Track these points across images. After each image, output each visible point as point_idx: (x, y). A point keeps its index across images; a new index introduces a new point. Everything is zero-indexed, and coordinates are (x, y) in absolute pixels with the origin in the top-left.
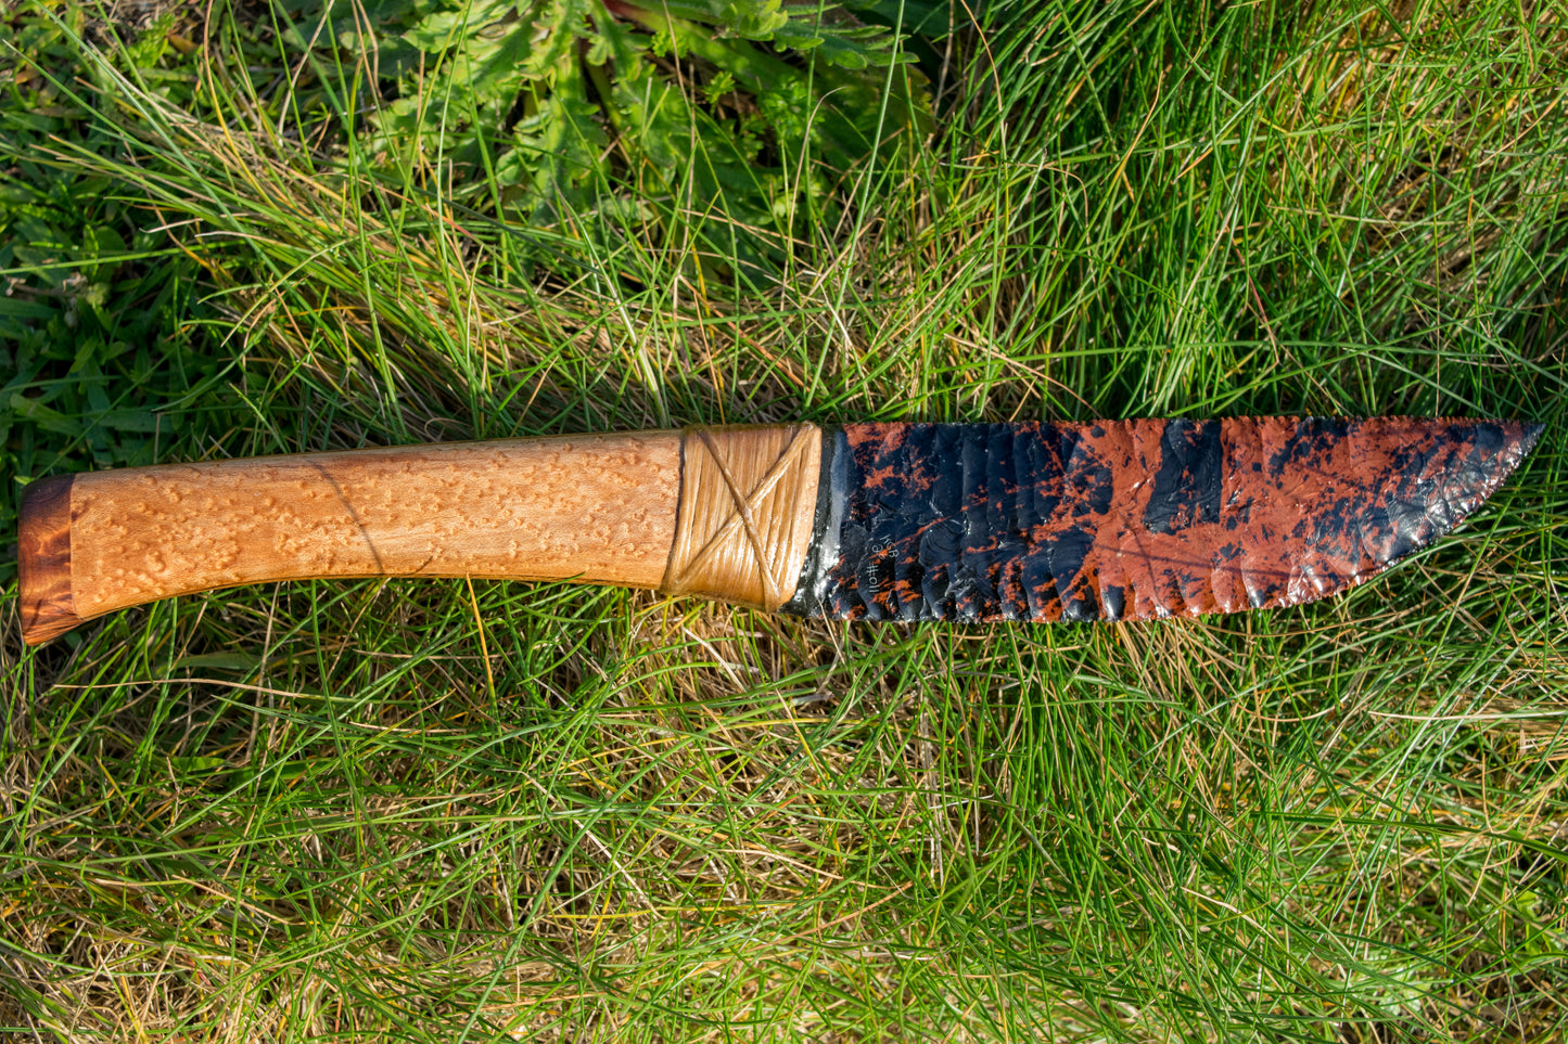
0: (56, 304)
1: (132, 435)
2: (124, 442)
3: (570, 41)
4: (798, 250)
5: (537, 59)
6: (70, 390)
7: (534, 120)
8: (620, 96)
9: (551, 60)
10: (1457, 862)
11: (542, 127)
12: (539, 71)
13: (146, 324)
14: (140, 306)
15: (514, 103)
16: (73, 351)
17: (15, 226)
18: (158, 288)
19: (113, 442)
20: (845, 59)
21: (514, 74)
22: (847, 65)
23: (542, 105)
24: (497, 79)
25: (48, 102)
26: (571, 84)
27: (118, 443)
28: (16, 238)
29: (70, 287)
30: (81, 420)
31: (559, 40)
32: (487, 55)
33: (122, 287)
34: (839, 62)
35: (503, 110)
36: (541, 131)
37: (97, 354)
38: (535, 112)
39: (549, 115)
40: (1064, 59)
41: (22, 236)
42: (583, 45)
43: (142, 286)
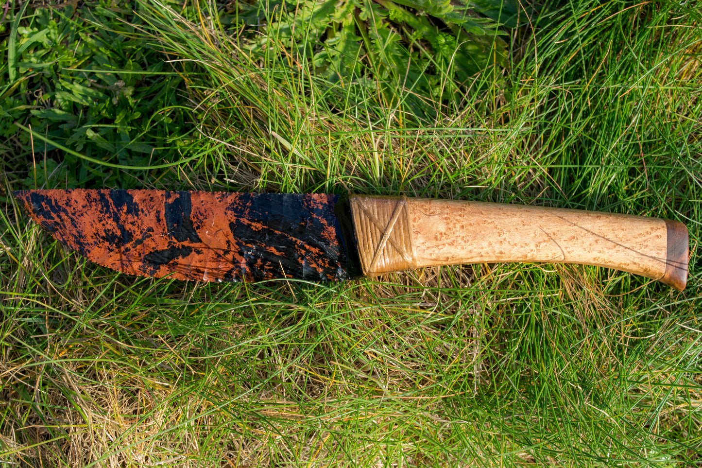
0: (108, 93)
1: (138, 154)
2: (133, 157)
3: (352, 9)
4: (443, 109)
5: (338, 14)
6: (112, 131)
7: (334, 40)
8: (372, 35)
9: (344, 15)
10: (695, 413)
11: (336, 43)
12: (338, 19)
13: (148, 108)
14: (146, 99)
15: (324, 32)
16: (115, 116)
17: (94, 57)
18: (157, 92)
19: (128, 155)
20: (475, 30)
21: (327, 19)
22: (476, 33)
23: (338, 34)
24: (320, 20)
25: (115, 5)
26: (350, 27)
27: (131, 157)
28: (93, 63)
29: (117, 86)
30: (115, 145)
31: (348, 7)
32: (316, 9)
33: (139, 90)
34: (472, 31)
35: (319, 34)
36: (335, 45)
37: (126, 117)
38: (334, 36)
39: (339, 39)
40: (570, 43)
41: (96, 62)
42: (358, 11)
43: (150, 90)
